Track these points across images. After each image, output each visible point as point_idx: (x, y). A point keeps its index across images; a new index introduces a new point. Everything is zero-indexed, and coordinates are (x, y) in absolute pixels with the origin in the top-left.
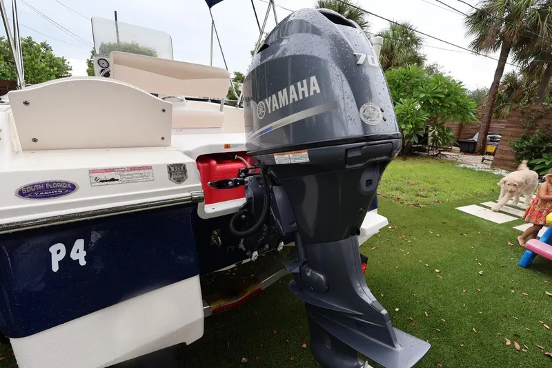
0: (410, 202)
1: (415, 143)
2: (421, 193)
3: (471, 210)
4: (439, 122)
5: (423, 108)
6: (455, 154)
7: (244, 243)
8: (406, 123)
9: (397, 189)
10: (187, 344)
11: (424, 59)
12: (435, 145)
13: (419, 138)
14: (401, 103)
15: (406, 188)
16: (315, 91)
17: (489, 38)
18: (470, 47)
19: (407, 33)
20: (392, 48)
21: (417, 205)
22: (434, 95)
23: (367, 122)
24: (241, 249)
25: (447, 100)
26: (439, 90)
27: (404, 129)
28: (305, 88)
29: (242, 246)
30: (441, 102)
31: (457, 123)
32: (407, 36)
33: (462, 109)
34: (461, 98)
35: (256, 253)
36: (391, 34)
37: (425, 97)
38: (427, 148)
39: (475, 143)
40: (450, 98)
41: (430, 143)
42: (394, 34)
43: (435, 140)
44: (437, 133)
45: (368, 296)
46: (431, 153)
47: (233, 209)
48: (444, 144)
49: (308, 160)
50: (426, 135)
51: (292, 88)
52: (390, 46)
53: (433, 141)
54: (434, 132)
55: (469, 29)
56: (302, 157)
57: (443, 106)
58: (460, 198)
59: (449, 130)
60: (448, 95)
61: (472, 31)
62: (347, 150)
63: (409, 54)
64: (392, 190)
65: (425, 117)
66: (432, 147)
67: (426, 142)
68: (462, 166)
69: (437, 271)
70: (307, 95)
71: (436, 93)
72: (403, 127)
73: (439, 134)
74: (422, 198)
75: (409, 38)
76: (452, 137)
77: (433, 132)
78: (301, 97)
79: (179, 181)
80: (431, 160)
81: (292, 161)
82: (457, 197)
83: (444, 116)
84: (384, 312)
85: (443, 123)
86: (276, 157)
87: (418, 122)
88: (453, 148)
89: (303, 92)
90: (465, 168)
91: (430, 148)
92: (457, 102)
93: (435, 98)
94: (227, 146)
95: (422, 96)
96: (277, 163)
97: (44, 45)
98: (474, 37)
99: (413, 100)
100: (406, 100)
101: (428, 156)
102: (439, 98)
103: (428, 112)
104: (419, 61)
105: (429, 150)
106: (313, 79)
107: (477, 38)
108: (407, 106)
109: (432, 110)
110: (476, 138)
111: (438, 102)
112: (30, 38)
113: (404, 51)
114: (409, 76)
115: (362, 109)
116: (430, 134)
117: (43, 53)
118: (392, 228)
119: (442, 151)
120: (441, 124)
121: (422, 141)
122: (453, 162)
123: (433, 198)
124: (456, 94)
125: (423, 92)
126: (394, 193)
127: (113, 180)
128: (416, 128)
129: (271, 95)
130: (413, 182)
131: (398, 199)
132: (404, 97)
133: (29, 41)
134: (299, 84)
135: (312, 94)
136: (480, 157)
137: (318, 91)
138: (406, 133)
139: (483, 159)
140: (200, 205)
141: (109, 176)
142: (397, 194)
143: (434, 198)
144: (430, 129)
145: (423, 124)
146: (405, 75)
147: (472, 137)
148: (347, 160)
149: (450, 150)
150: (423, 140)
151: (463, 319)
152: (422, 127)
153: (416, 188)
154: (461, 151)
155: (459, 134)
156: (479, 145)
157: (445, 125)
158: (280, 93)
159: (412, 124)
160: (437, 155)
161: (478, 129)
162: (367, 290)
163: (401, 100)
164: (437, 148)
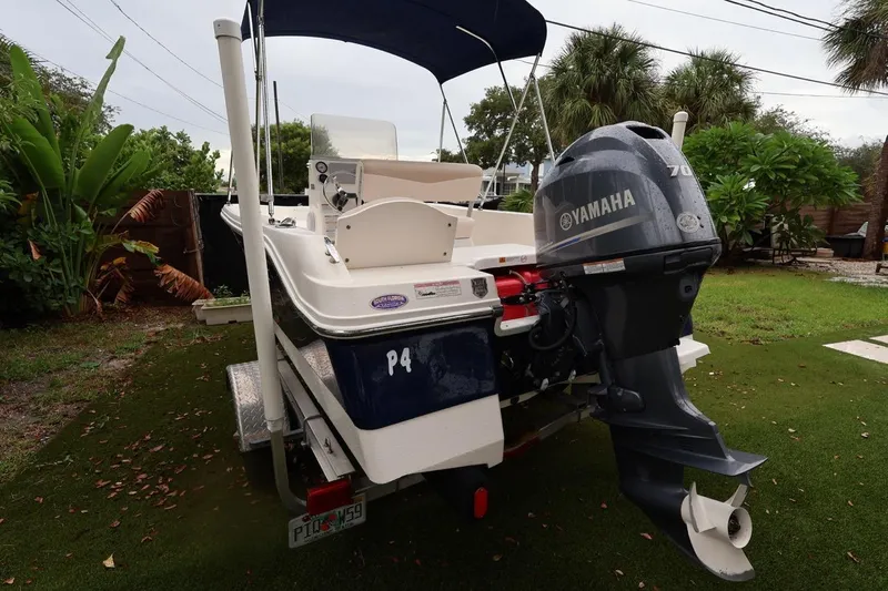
0: (743, 339)
1: (747, 246)
2: (762, 324)
3: (853, 348)
4: (788, 209)
5: (758, 187)
6: (824, 259)
7: (531, 370)
8: (730, 213)
9: (720, 319)
10: (490, 466)
11: (756, 106)
12: (784, 247)
13: (755, 236)
14: (718, 182)
15: (735, 316)
16: (629, 203)
17: (873, 64)
18: (838, 80)
19: (723, 69)
20: (697, 94)
21: (755, 342)
22: (776, 166)
23: (685, 230)
24: (529, 377)
25: (801, 172)
26: (784, 158)
27: (724, 225)
28: (619, 201)
29: (529, 373)
30: (789, 176)
31: (823, 208)
32: (722, 73)
33: (830, 186)
34: (826, 167)
35: (546, 381)
36: (694, 72)
37: (761, 170)
38: (771, 252)
39: (863, 240)
40: (806, 168)
41: (776, 244)
42: (699, 72)
43: (784, 238)
44: (786, 226)
45: (691, 409)
46: (778, 260)
47: (527, 327)
48: (800, 243)
49: (624, 268)
50: (767, 232)
51: (604, 200)
52: (692, 91)
53: (780, 240)
54: (782, 226)
55: (832, 54)
56: (618, 266)
57: (793, 183)
58: (832, 330)
59: (809, 220)
60: (803, 164)
61: (840, 57)
62: (665, 257)
63: (728, 101)
64: (711, 319)
65: (762, 203)
66: (780, 249)
67: (767, 243)
68: (837, 279)
69: (791, 430)
70: (621, 207)
71: (780, 163)
72: (725, 220)
73: (791, 228)
74: (763, 331)
75: (726, 76)
76: (816, 231)
77: (779, 225)
78: (615, 209)
79: (481, 295)
80: (778, 272)
81: (606, 271)
82: (826, 329)
83: (798, 199)
84: (712, 423)
85: (797, 210)
86: (585, 267)
87: (750, 210)
88: (820, 250)
89: (617, 205)
90: (843, 283)
91: (777, 252)
92: (820, 175)
93: (777, 170)
94: (502, 260)
95: (755, 168)
96: (587, 272)
97: (180, 136)
98: (844, 65)
99: (740, 176)
100: (725, 178)
101: (774, 266)
102: (786, 171)
103: (767, 194)
104: (747, 110)
105: (774, 255)
106: (627, 193)
107: (852, 64)
108: (729, 186)
109: (775, 190)
110: (863, 231)
111: (784, 177)
112: (164, 128)
113: (718, 97)
114: (730, 138)
115: (679, 219)
116: (775, 228)
117: (179, 147)
118: (715, 375)
119: (799, 256)
120: (793, 211)
121: (761, 240)
122: (821, 274)
123: (783, 330)
124: (816, 161)
125: (755, 163)
126: (715, 324)
127: (431, 293)
128: (748, 219)
129: (579, 207)
130: (748, 307)
131: (723, 333)
132: (722, 173)
133: (163, 132)
134: (612, 197)
135: (626, 206)
136: (874, 265)
137: (633, 203)
138: (729, 229)
139: (879, 267)
140: (498, 320)
141: (428, 290)
142: (721, 326)
143: (786, 331)
144: (774, 220)
145: (759, 213)
146: (722, 138)
147: (856, 231)
148: (666, 267)
149: (814, 254)
150: (763, 239)
151: (833, 491)
152: (757, 219)
153: (753, 315)
154: (835, 255)
155: (830, 226)
156: (872, 243)
157: (802, 214)
158: (590, 205)
159: (740, 214)
160: (789, 263)
161: (865, 216)
162: (690, 404)
163: (717, 177)
164: (788, 250)
